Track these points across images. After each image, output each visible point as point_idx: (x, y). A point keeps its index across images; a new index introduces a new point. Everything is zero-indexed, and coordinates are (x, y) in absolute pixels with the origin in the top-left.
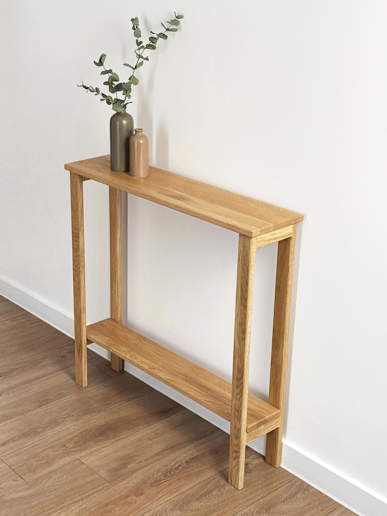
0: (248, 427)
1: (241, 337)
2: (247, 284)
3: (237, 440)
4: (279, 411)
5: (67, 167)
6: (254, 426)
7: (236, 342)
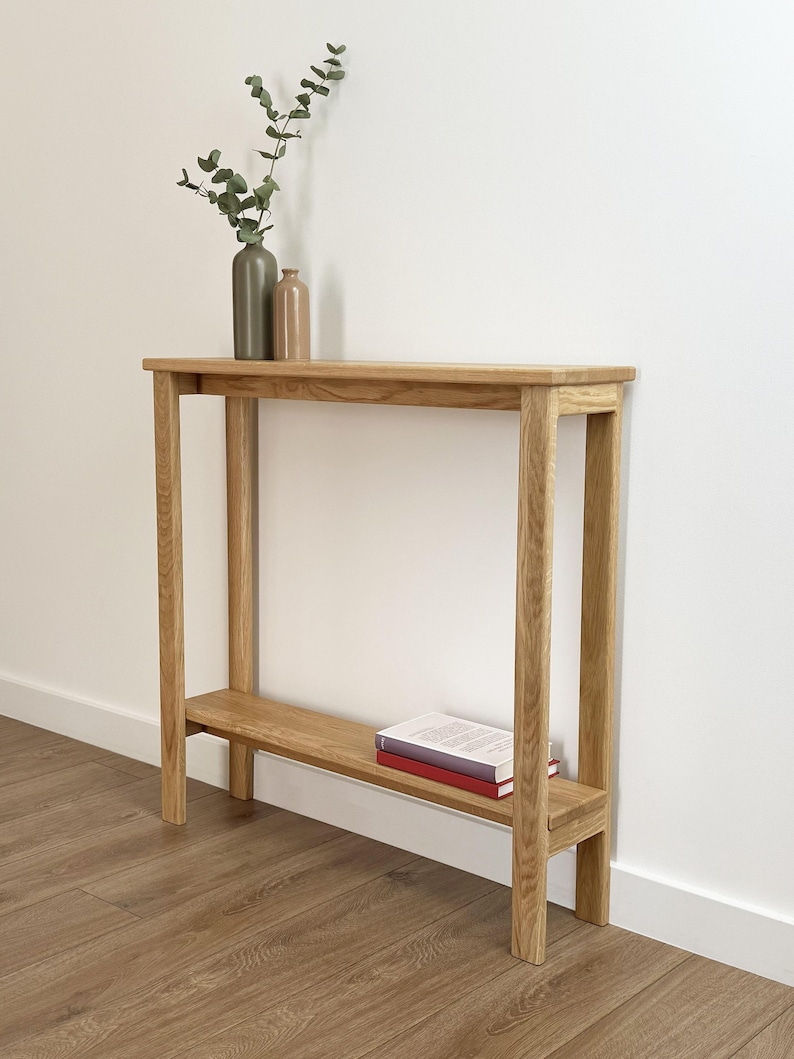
0: (552, 818)
1: (532, 610)
2: (542, 491)
3: (530, 848)
4: (603, 792)
5: (147, 365)
6: (562, 816)
7: (522, 625)
